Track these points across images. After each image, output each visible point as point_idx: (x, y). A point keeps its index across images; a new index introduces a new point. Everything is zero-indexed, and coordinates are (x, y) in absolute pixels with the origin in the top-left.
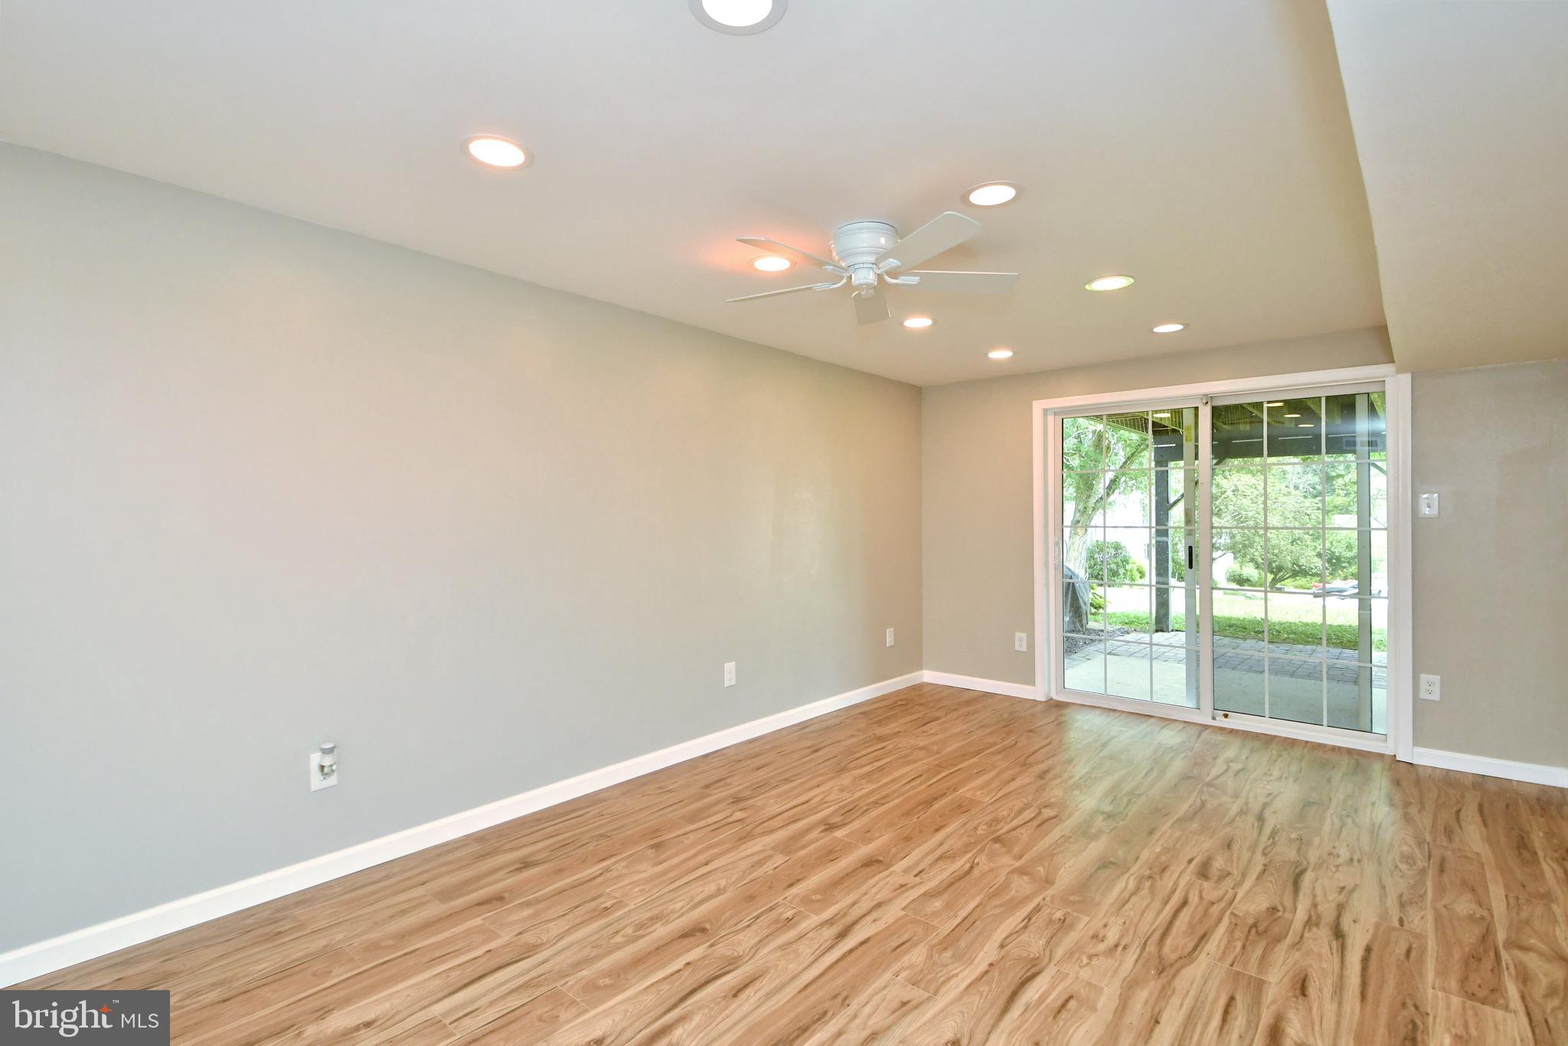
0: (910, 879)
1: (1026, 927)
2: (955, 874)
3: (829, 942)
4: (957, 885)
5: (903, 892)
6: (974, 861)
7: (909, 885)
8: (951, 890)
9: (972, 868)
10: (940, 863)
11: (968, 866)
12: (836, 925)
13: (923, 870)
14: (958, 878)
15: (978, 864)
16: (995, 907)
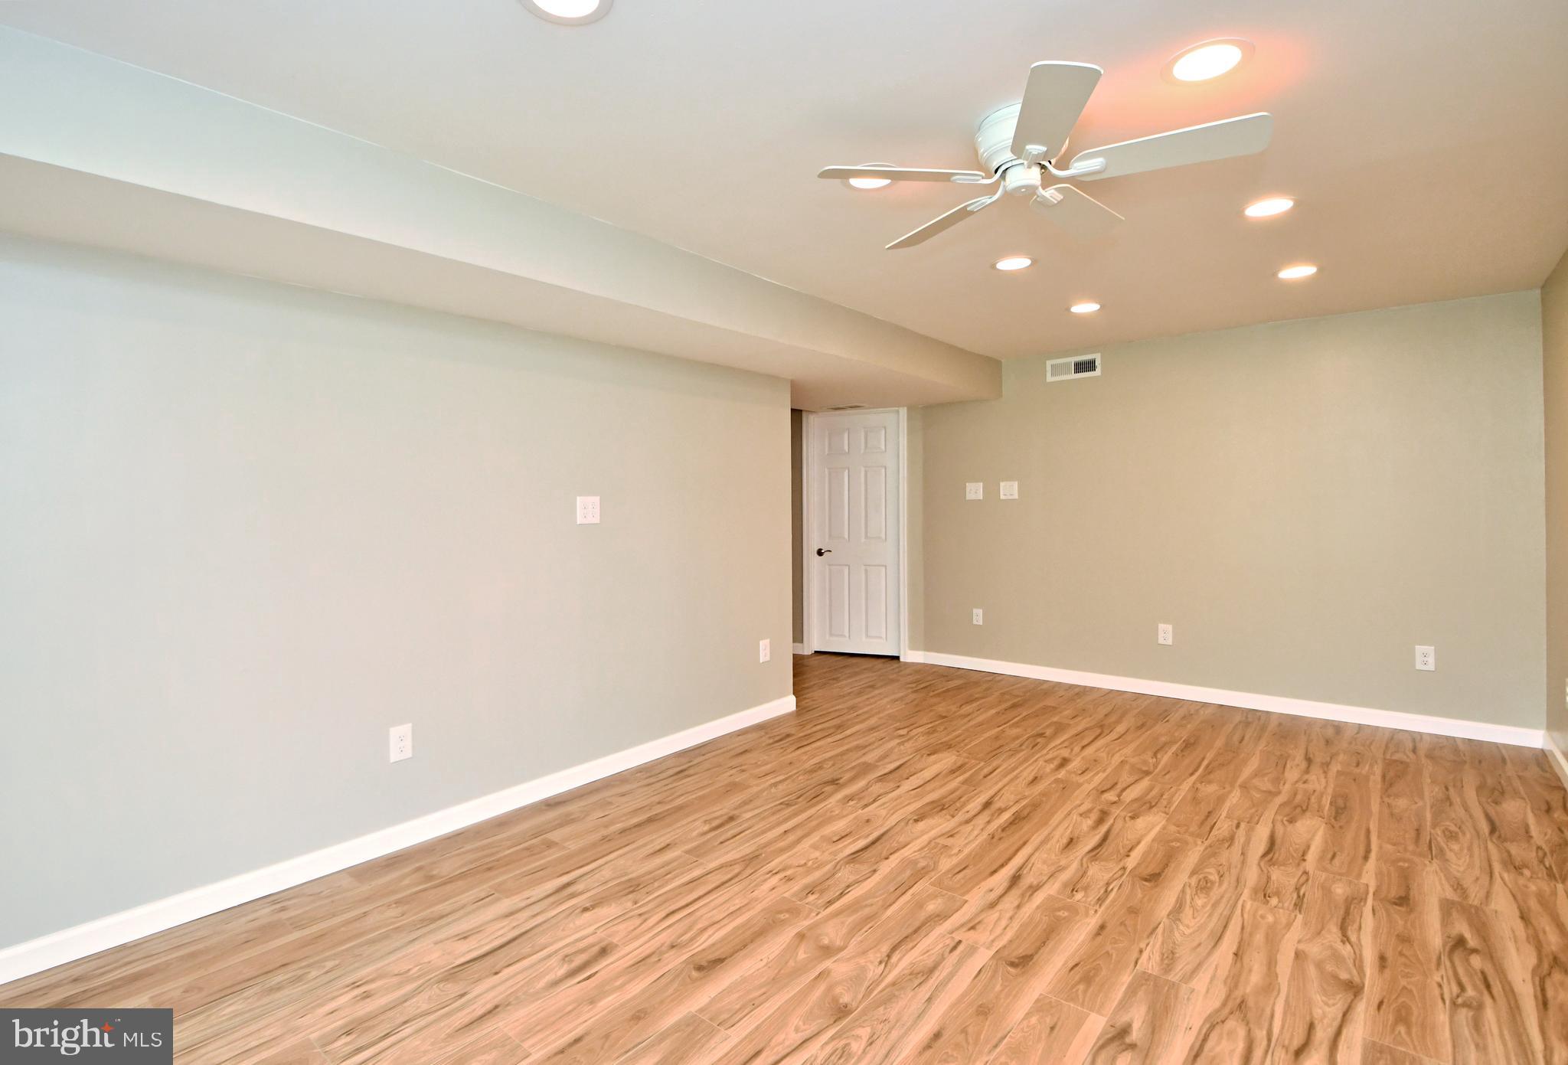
0: (968, 937)
1: (848, 887)
2: (911, 945)
3: (1025, 872)
4: (910, 930)
5: (970, 921)
6: (885, 966)
7: (965, 929)
8: (917, 924)
9: (889, 956)
10: (930, 962)
11: (894, 959)
12: (1027, 886)
13: (951, 951)
14: (908, 939)
15: (880, 962)
16: (872, 905)
